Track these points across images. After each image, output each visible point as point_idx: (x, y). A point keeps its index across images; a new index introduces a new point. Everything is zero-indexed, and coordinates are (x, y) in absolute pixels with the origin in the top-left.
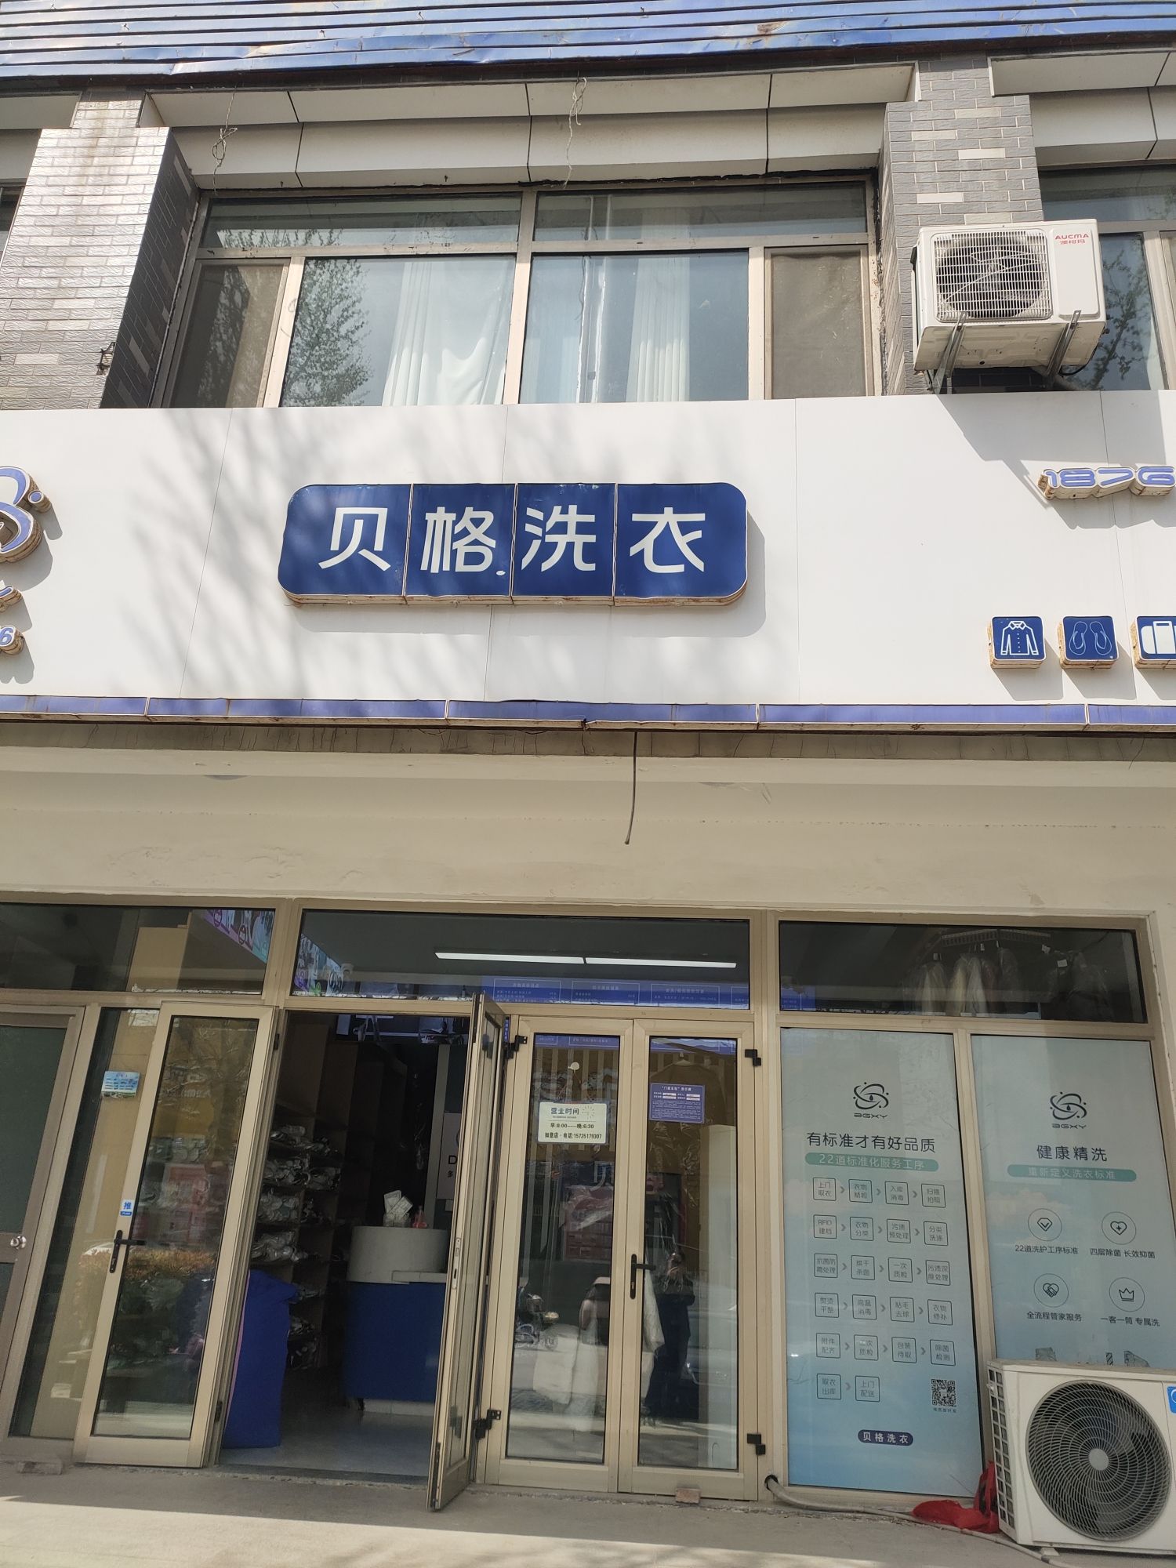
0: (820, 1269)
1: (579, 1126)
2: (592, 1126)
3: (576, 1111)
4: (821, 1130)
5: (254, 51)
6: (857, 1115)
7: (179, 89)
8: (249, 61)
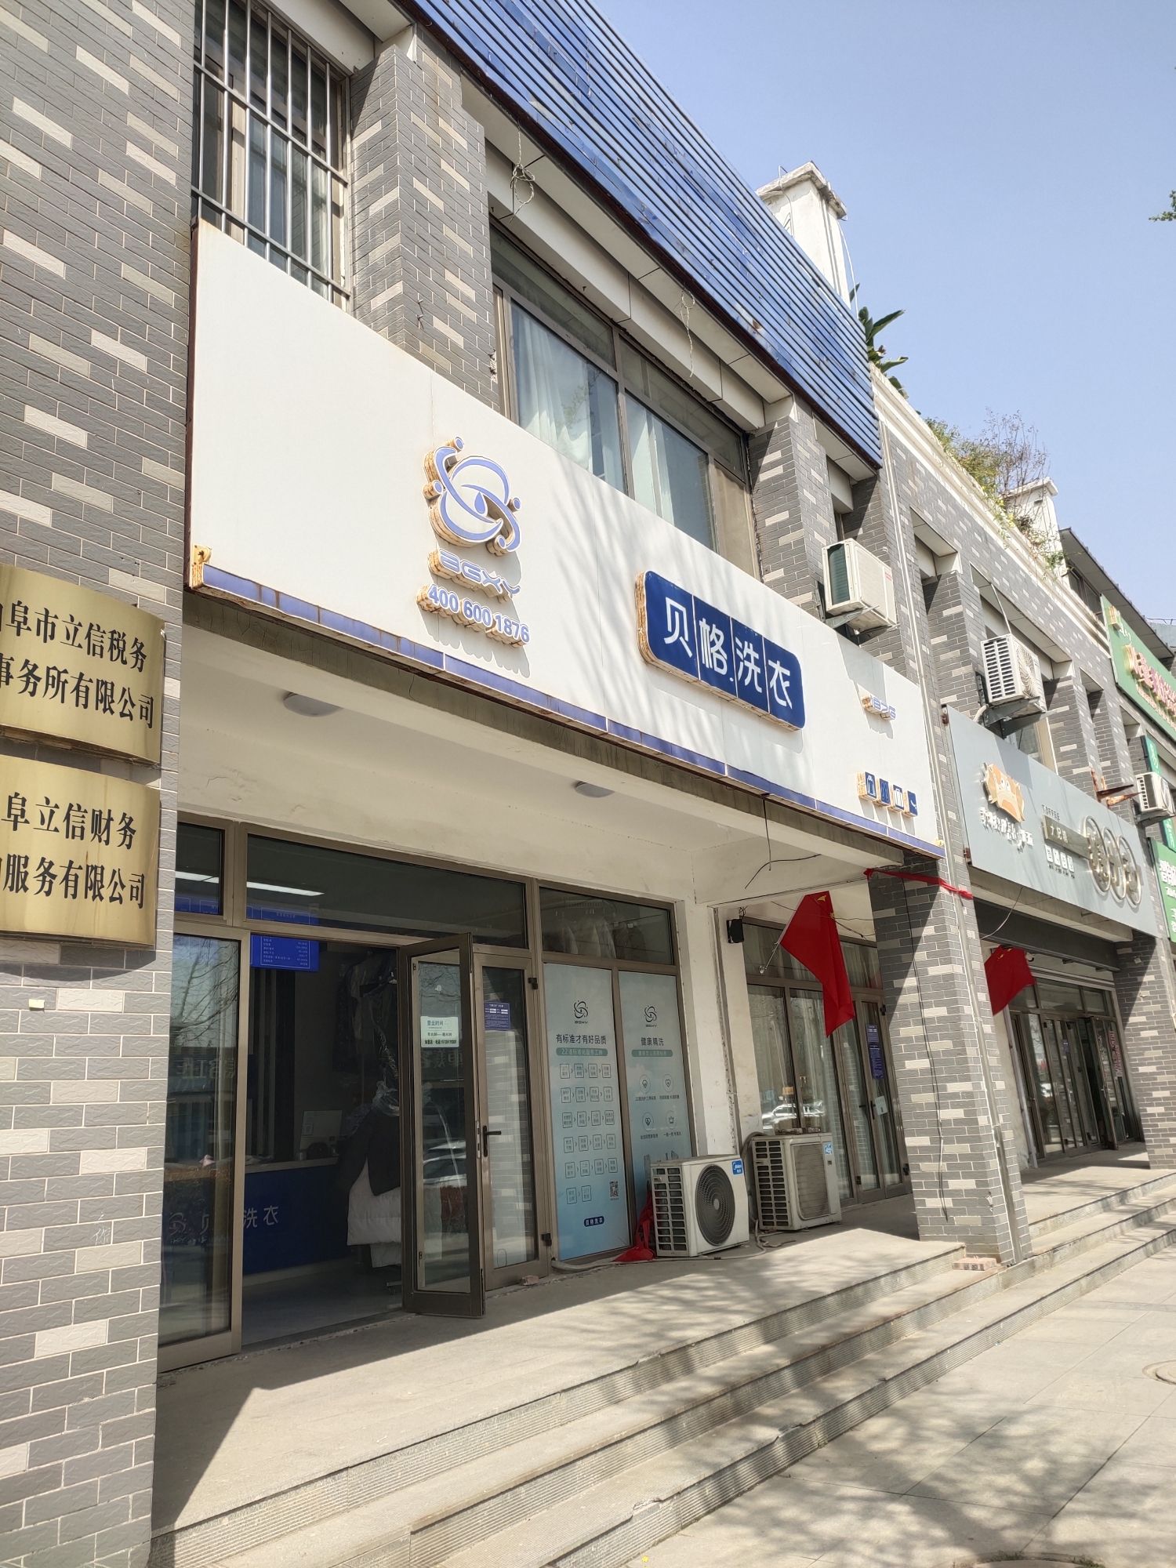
0: (565, 1123)
1: (444, 1034)
2: (450, 1034)
3: (442, 1023)
4: (562, 1033)
5: (535, 103)
6: (576, 1022)
7: (482, 89)
8: (529, 106)
